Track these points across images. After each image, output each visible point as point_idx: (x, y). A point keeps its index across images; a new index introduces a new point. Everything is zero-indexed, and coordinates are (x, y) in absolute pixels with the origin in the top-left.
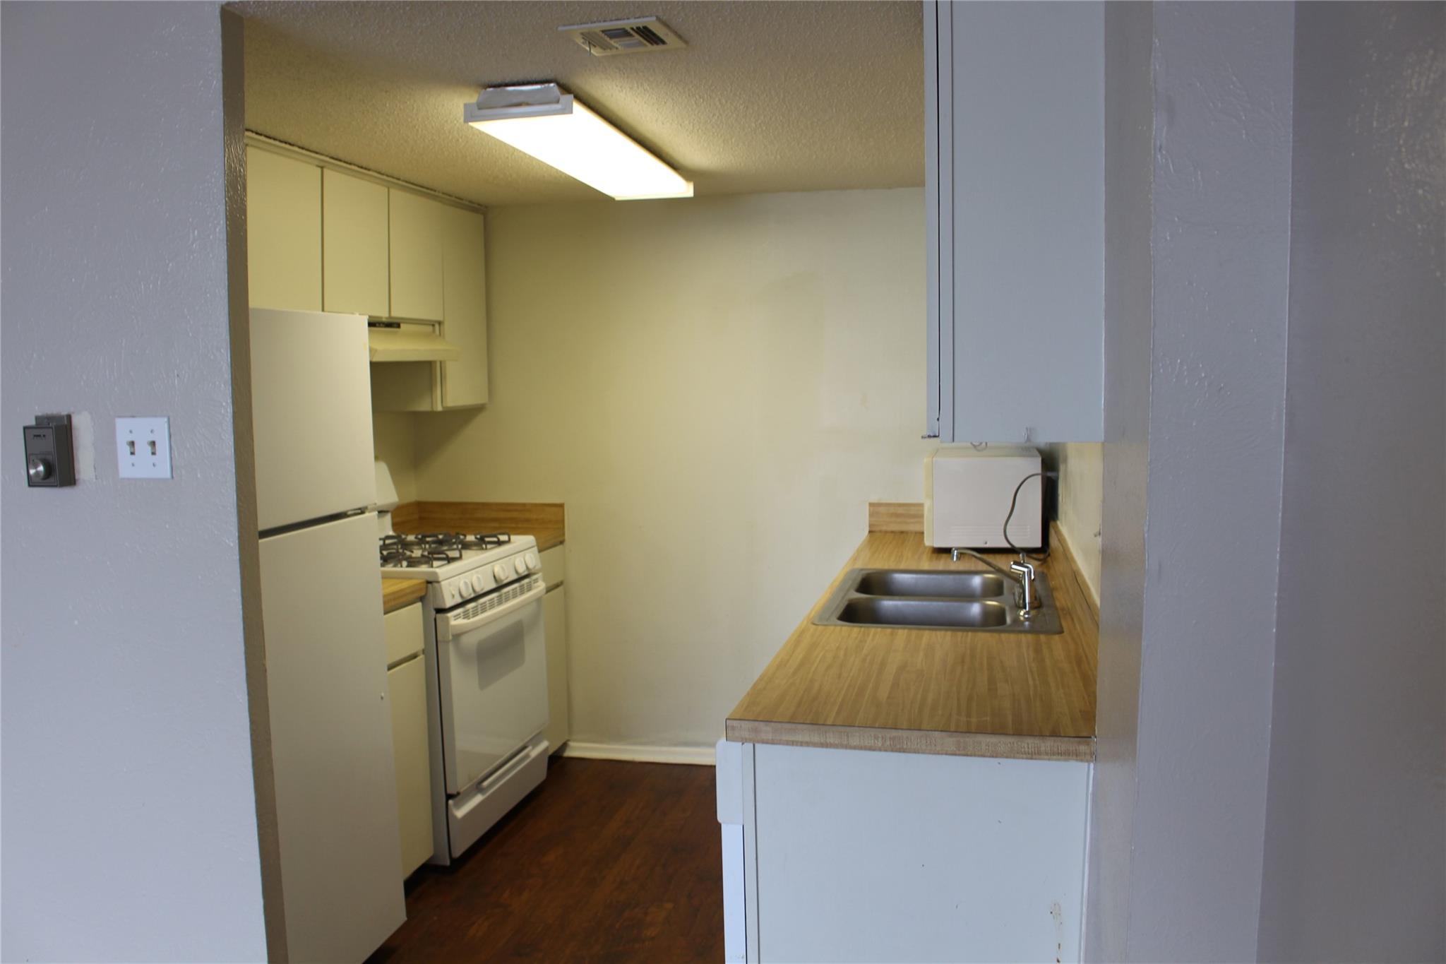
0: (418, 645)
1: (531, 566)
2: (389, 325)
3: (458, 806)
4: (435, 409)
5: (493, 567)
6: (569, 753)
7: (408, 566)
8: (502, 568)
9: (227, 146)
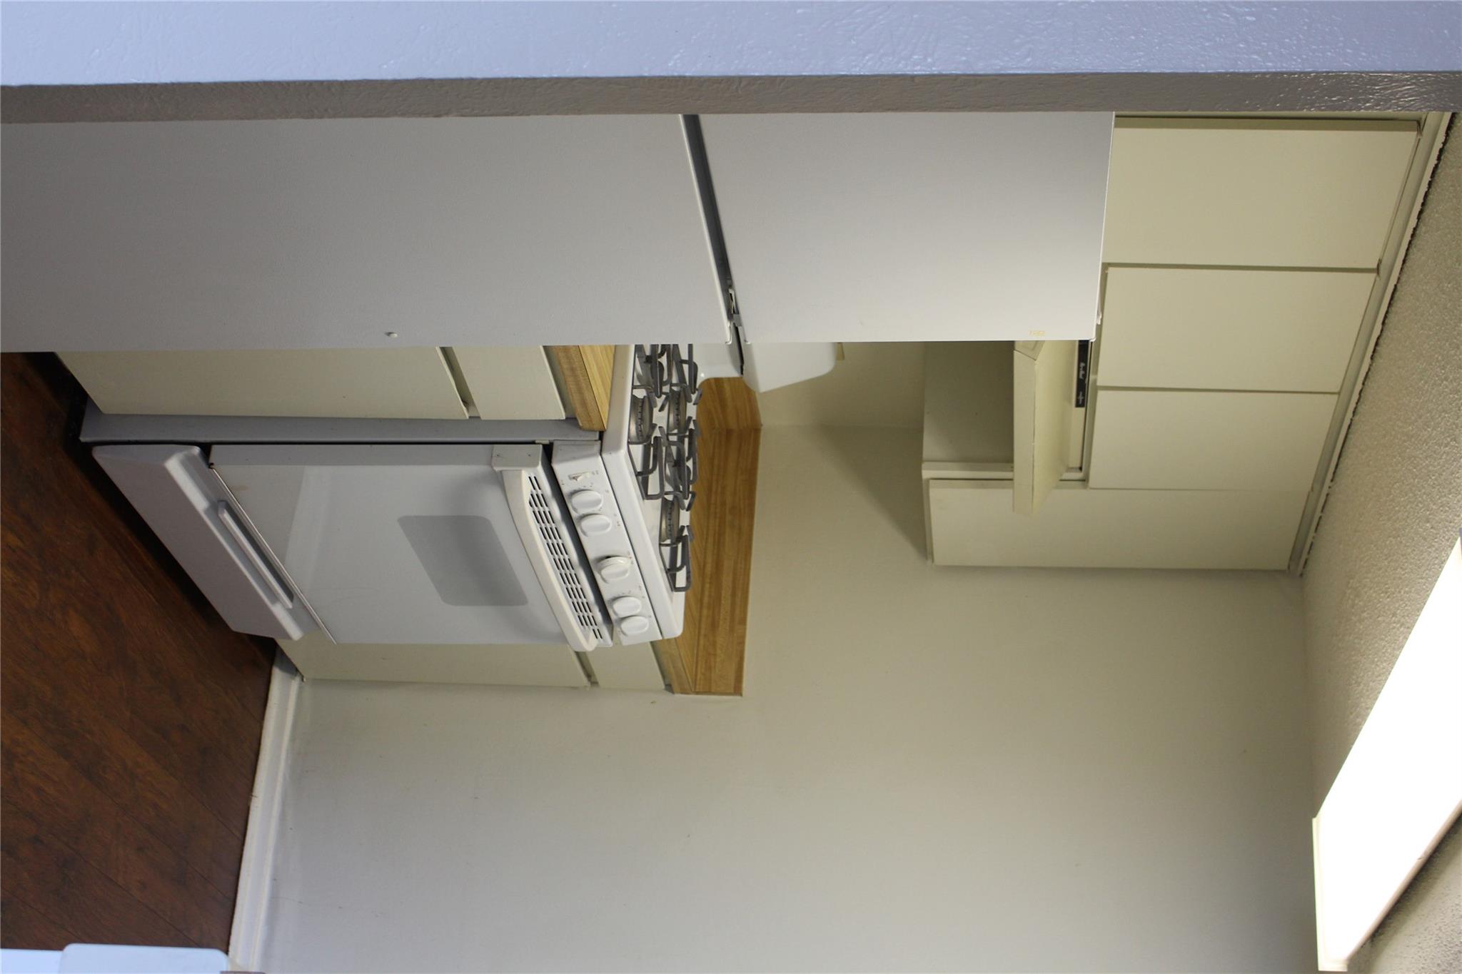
0: (486, 410)
1: (625, 626)
2: (1082, 386)
3: (187, 464)
4: (924, 465)
5: (626, 556)
6: (278, 676)
7: (634, 398)
8: (624, 572)
9: (1416, 77)
